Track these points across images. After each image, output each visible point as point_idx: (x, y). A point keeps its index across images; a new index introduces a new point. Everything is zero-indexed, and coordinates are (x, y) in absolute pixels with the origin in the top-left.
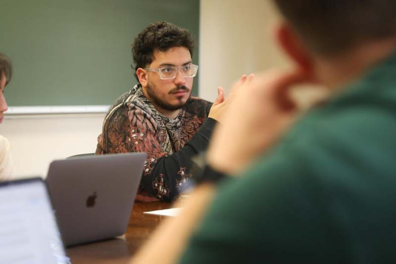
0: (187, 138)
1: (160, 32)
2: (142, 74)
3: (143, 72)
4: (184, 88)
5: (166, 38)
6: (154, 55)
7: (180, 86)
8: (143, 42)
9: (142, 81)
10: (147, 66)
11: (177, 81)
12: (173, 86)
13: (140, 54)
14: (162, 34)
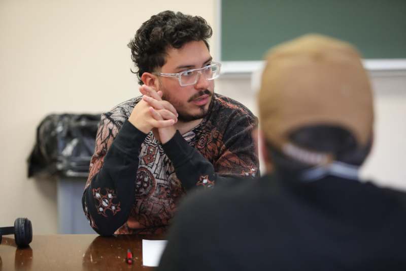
1: (169, 26)
2: (149, 79)
3: (150, 77)
4: (207, 92)
5: (180, 32)
7: (203, 91)
8: (149, 40)
10: (155, 69)
11: (199, 86)
12: (194, 92)
13: (146, 55)
14: (173, 28)
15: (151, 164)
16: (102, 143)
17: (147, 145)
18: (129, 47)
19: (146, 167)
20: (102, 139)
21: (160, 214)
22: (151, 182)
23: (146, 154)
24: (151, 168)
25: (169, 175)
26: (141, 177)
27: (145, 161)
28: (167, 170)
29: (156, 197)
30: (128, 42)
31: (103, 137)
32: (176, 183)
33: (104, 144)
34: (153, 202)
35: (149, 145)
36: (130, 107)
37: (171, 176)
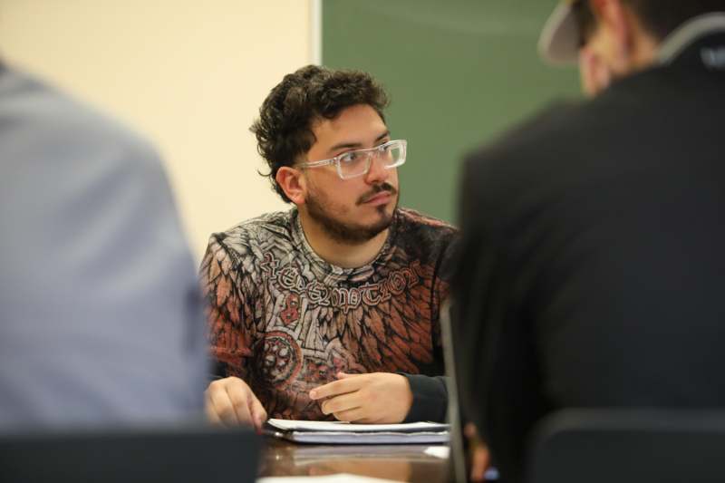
0: (387, 305)
1: (315, 83)
2: (289, 178)
3: (291, 174)
4: (387, 187)
5: (333, 90)
6: (314, 129)
7: (380, 184)
8: (283, 112)
9: (292, 194)
10: (299, 158)
11: (372, 177)
13: (280, 137)
14: (321, 84)
15: (294, 324)
16: (210, 283)
17: (285, 292)
18: (254, 132)
19: (285, 329)
20: (209, 277)
21: (309, 411)
22: (293, 354)
23: (283, 308)
24: (294, 330)
25: (329, 342)
26: (275, 348)
27: (283, 321)
28: (324, 333)
29: (303, 379)
30: (250, 123)
31: (211, 273)
32: (342, 355)
33: (212, 286)
34: (297, 389)
35: (291, 292)
36: (259, 229)
37: (331, 344)
